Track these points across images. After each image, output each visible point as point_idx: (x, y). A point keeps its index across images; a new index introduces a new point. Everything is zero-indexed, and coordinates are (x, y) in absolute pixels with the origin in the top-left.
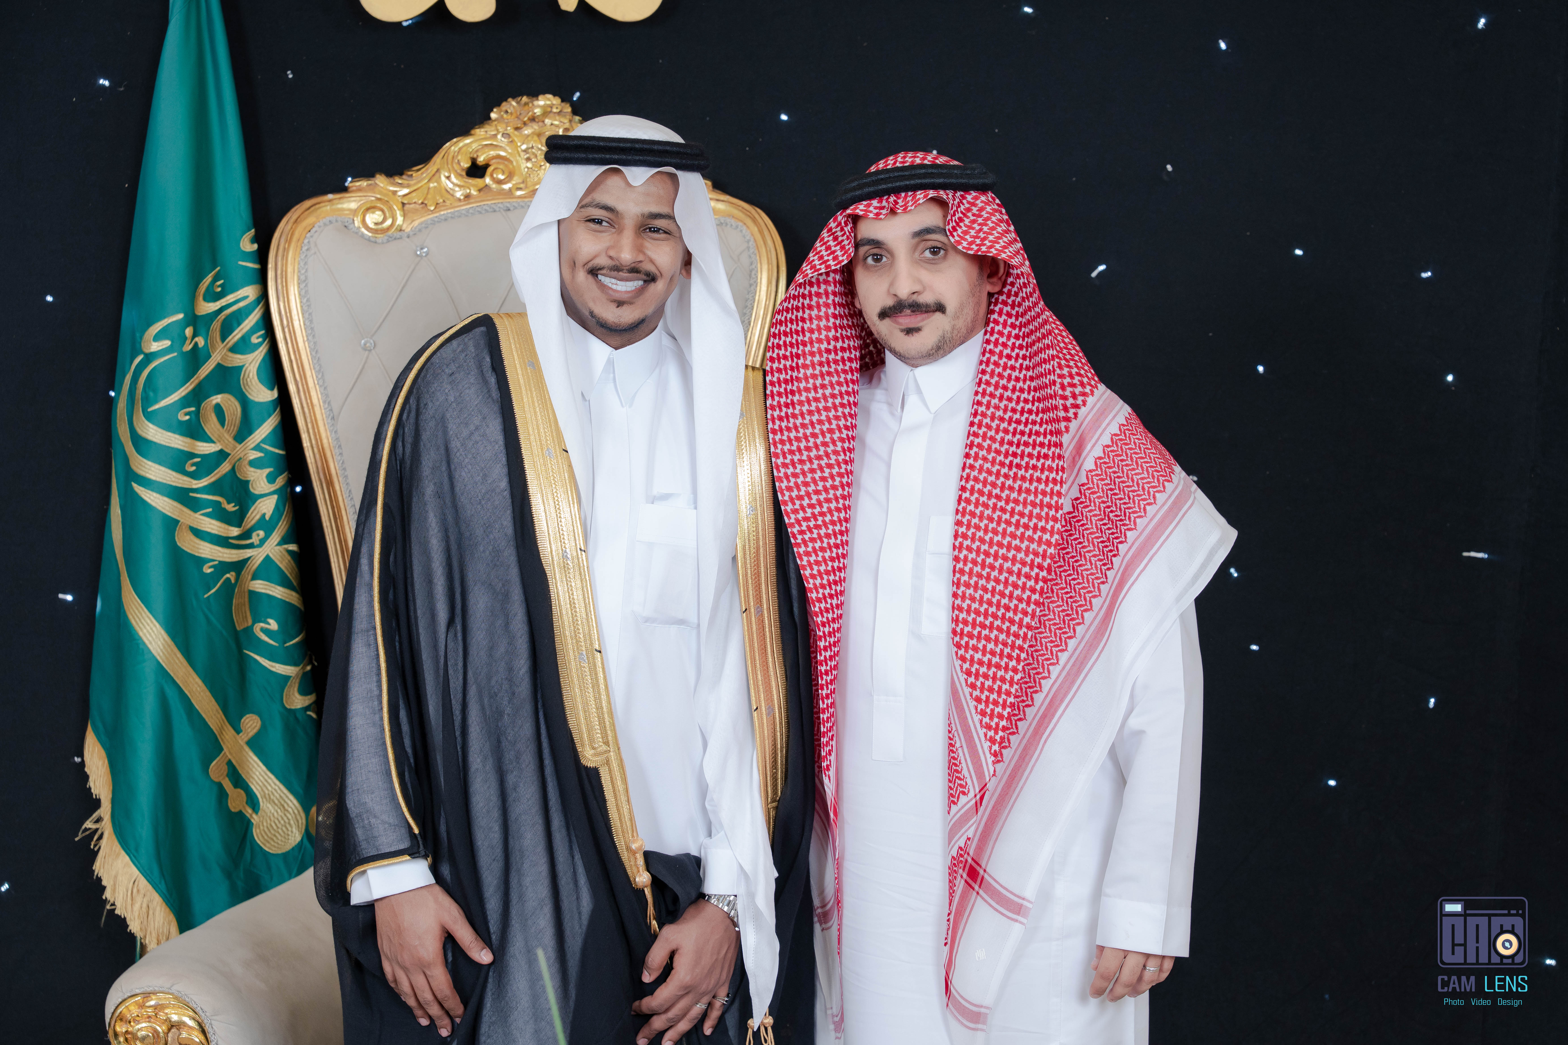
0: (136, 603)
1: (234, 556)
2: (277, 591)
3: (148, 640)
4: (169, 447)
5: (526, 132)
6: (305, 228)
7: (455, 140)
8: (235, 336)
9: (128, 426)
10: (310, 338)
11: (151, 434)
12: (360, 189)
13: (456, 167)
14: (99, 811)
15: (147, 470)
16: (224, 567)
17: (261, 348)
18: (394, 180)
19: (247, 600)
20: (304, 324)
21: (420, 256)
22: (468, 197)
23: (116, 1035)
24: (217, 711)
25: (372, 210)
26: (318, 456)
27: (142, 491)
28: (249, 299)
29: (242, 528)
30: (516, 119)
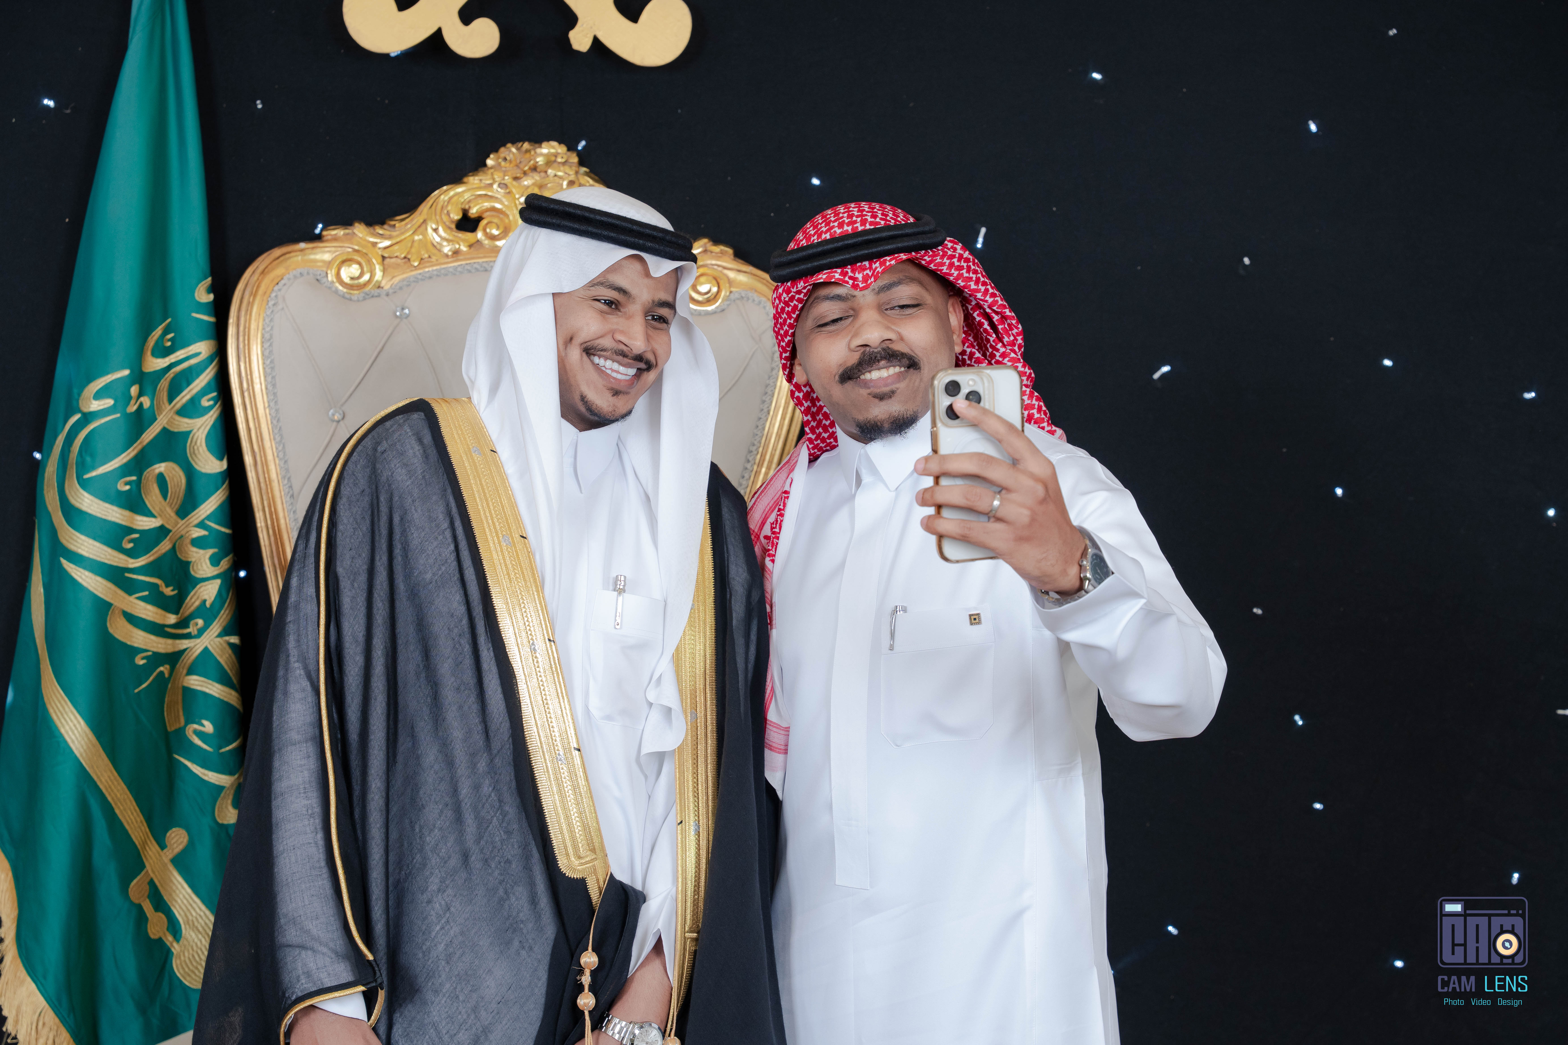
0: (58, 696)
1: (169, 647)
2: (215, 689)
3: (69, 735)
4: (105, 521)
5: (526, 183)
6: (273, 281)
7: (445, 188)
8: (183, 397)
9: (57, 494)
10: (272, 404)
11: (85, 504)
12: (335, 239)
13: (445, 218)
15: (79, 545)
16: (157, 659)
17: (212, 413)
18: (374, 229)
19: (180, 697)
20: (266, 389)
21: (400, 318)
22: (456, 252)
24: (141, 822)
25: (348, 263)
26: (272, 539)
27: (72, 568)
28: (201, 356)
29: (179, 615)
30: (515, 168)
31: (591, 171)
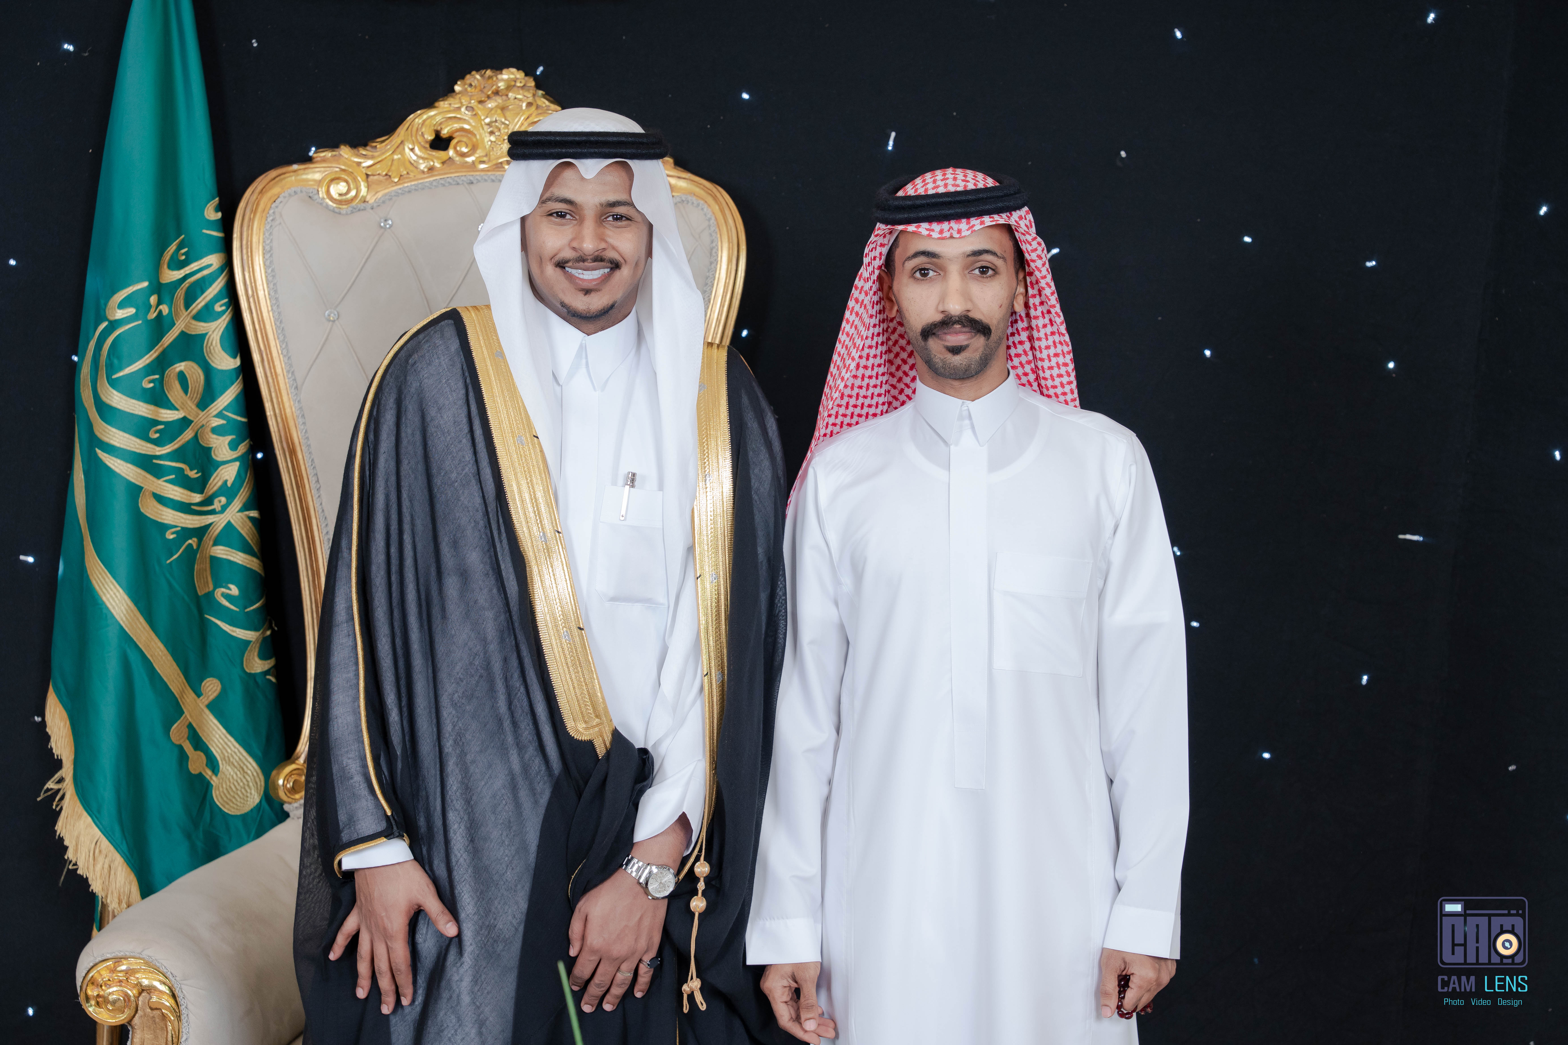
0: (99, 569)
1: (196, 522)
2: (238, 557)
3: (112, 605)
4: (132, 414)
5: (490, 106)
6: (270, 199)
7: (419, 112)
8: (198, 304)
9: (91, 391)
10: (275, 308)
11: (115, 401)
12: (324, 160)
13: (420, 139)
14: (61, 771)
15: (111, 437)
16: (186, 533)
17: (224, 317)
18: (359, 151)
19: (208, 565)
20: (269, 294)
21: (384, 228)
22: (431, 169)
23: (88, 999)
24: (178, 674)
25: (337, 181)
26: (281, 425)
27: (106, 457)
28: (213, 267)
29: (204, 495)
30: (480, 92)
31: (546, 94)
